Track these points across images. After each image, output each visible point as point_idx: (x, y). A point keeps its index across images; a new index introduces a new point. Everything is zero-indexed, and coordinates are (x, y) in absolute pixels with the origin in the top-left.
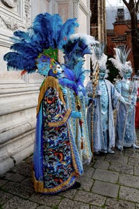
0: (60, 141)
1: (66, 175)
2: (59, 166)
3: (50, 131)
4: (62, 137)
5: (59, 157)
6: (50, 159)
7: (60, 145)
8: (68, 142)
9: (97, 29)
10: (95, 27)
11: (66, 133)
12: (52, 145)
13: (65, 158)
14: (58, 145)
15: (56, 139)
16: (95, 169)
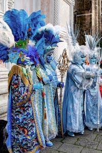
0: (24, 118)
1: (30, 147)
2: (23, 139)
3: (16, 110)
4: (27, 115)
5: (24, 131)
6: (17, 132)
7: (25, 122)
8: (33, 119)
9: (91, 15)
10: (89, 14)
11: (30, 112)
12: (18, 122)
13: (30, 133)
14: (22, 122)
15: (21, 117)
16: (63, 143)
